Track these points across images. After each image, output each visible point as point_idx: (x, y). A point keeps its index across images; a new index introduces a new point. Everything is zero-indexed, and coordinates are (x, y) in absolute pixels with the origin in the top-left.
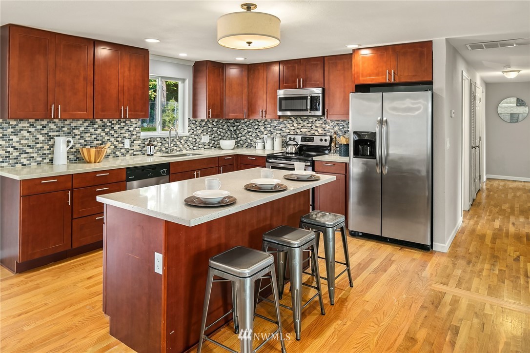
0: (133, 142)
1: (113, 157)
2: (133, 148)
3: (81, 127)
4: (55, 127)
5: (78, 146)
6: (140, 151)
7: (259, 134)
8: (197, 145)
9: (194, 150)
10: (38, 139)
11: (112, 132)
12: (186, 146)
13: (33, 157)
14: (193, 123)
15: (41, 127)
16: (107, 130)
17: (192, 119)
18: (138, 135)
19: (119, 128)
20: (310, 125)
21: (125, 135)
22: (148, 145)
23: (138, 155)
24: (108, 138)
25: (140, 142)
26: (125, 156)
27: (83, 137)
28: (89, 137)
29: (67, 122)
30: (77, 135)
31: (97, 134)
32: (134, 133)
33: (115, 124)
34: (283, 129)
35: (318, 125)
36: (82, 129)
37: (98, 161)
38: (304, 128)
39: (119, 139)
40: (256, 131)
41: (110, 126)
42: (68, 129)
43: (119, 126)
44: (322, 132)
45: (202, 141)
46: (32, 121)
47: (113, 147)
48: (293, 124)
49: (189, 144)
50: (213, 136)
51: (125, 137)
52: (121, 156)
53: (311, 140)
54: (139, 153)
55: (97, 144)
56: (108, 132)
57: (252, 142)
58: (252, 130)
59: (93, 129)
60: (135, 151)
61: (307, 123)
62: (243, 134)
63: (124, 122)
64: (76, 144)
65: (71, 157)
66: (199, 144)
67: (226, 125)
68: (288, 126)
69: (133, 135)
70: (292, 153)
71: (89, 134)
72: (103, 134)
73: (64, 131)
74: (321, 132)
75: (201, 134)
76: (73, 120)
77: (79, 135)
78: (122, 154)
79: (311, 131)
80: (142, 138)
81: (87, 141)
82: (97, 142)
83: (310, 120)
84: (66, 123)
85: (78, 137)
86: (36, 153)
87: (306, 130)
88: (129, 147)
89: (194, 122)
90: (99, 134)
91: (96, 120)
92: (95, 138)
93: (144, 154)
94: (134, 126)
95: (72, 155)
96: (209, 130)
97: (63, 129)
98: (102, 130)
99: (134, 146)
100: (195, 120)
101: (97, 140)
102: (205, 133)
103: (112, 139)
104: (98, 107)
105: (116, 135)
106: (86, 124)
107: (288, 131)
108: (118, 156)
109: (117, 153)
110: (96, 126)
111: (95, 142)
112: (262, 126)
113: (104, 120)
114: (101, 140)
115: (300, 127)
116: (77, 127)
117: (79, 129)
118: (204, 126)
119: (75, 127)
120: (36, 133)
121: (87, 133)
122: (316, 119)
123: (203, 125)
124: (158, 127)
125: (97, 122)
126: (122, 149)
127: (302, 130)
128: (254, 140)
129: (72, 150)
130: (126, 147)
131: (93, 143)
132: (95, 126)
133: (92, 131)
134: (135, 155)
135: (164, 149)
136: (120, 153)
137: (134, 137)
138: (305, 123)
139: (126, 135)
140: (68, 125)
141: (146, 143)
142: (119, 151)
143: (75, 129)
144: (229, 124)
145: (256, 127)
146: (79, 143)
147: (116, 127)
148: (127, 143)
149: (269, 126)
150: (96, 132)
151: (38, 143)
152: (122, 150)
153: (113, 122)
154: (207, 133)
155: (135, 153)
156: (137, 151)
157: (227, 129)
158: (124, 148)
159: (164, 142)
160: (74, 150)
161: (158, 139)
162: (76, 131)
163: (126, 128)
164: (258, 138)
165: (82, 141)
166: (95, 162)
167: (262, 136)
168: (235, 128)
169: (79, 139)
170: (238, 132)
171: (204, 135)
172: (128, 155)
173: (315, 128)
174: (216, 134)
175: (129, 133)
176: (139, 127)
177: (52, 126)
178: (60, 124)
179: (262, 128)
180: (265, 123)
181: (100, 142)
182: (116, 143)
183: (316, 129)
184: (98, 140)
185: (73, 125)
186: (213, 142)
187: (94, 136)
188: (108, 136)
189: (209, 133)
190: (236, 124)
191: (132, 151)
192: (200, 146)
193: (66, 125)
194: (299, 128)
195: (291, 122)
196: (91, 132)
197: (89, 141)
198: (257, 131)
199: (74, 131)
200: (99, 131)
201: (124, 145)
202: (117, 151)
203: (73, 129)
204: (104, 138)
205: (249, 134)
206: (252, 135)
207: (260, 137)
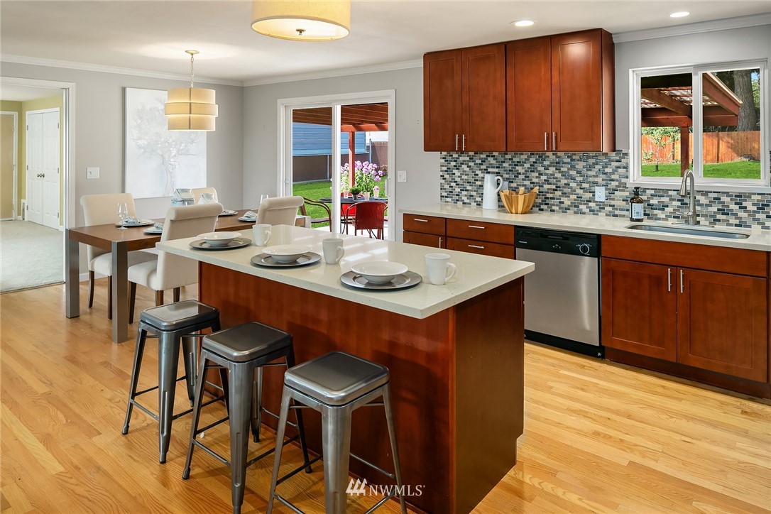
0: (613, 193)
1: (575, 212)
2: (613, 203)
3: (526, 163)
4: (494, 162)
6: (627, 210)
10: (477, 175)
11: (573, 173)
13: (472, 196)
15: (480, 162)
16: (564, 169)
18: (623, 180)
19: (584, 167)
21: (596, 179)
23: (621, 216)
24: (566, 181)
25: (627, 194)
26: (597, 214)
27: (528, 177)
28: (537, 177)
29: (508, 156)
30: (520, 174)
31: (548, 175)
32: (613, 177)
33: (578, 160)
36: (527, 165)
39: (586, 185)
41: (569, 163)
42: (510, 165)
43: (585, 164)
46: (472, 153)
47: (575, 197)
51: (596, 183)
52: (588, 214)
55: (548, 189)
56: (566, 172)
59: (542, 166)
60: (616, 209)
69: (612, 180)
71: (537, 174)
72: (558, 175)
73: (505, 167)
76: (516, 153)
77: (523, 174)
78: (591, 211)
80: (631, 187)
81: (534, 183)
82: (549, 186)
85: (521, 177)
86: (475, 191)
88: (603, 199)
90: (551, 175)
91: (547, 154)
92: (545, 180)
94: (615, 164)
97: (504, 165)
98: (556, 169)
99: (613, 199)
101: (548, 184)
103: (573, 185)
105: (579, 179)
106: (532, 160)
108: (584, 213)
109: (581, 207)
110: (546, 163)
111: (546, 187)
113: (560, 154)
114: (554, 184)
116: (520, 162)
117: (523, 165)
119: (518, 162)
120: (475, 167)
121: (533, 171)
125: (548, 157)
126: (591, 202)
130: (598, 199)
132: (545, 163)
133: (541, 169)
134: (617, 216)
136: (587, 208)
137: (614, 184)
139: (599, 180)
140: (510, 159)
142: (584, 204)
147: (580, 165)
148: (600, 194)
150: (547, 172)
151: (477, 180)
152: (590, 204)
153: (574, 157)
155: (616, 212)
156: (620, 210)
158: (594, 202)
161: (670, 193)
162: (519, 169)
163: (598, 167)
165: (527, 183)
169: (523, 179)
172: (602, 214)
175: (604, 176)
177: (491, 160)
178: (500, 159)
181: (554, 187)
182: (579, 191)
184: (551, 184)
185: (516, 160)
187: (544, 178)
188: (565, 179)
191: (608, 209)
193: (507, 159)
196: (540, 171)
197: (537, 183)
199: (517, 168)
200: (552, 170)
201: (594, 196)
202: (581, 204)
203: (515, 165)
204: (560, 181)
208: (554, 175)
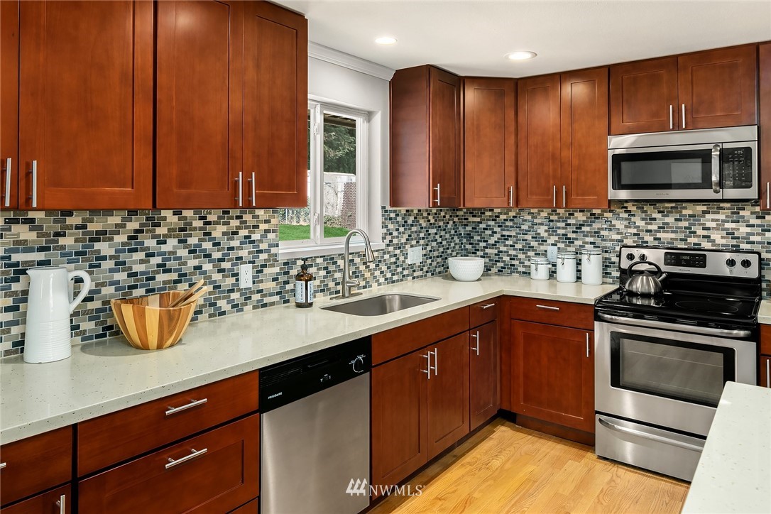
0: (262, 271)
1: (211, 316)
2: (261, 286)
3: (118, 233)
4: (32, 236)
5: (108, 291)
6: (278, 293)
7: (534, 244)
8: (399, 270)
9: (393, 282)
11: (207, 245)
12: (377, 273)
14: (391, 219)
16: (193, 241)
17: (388, 208)
18: (274, 250)
19: (224, 234)
20: (685, 224)
21: (240, 253)
22: (299, 277)
23: (272, 304)
24: (196, 262)
25: (277, 270)
26: (242, 310)
27: (124, 263)
28: (142, 262)
29: (75, 220)
30: (104, 258)
31: (164, 254)
32: (263, 246)
33: (216, 223)
34: (602, 233)
35: (709, 224)
36: (121, 239)
37: (169, 342)
38: (668, 232)
39: (226, 265)
40: (526, 237)
41: (201, 229)
42: (76, 240)
43: (224, 228)
44: (724, 242)
45: (409, 261)
47: (210, 288)
48: (633, 219)
49: (384, 268)
50: (429, 248)
51: (241, 258)
52: (230, 312)
53: (700, 261)
54: (276, 298)
55: (165, 282)
56: (196, 245)
57: (513, 262)
58: (513, 233)
59: (153, 237)
60: (265, 296)
61: (676, 220)
62: (492, 241)
63: (238, 218)
64: (103, 284)
65: (88, 326)
66: (404, 269)
67: (451, 222)
68: (619, 225)
69: (261, 252)
71: (141, 255)
72: (183, 253)
73: (63, 247)
74: (719, 241)
75: (406, 244)
76: (94, 212)
77: (111, 257)
78: (233, 307)
79: (690, 240)
80: (282, 259)
81: (135, 274)
82: (166, 277)
83: (684, 212)
84: (71, 221)
85: (109, 264)
87: (673, 235)
88: (250, 285)
89: (393, 215)
90: (170, 253)
91: (164, 213)
92: (159, 266)
93: (286, 301)
94: (265, 226)
95: (91, 319)
96: (422, 235)
97: (62, 241)
98: (180, 242)
99: (262, 281)
100: (395, 211)
101: (165, 272)
102: (414, 242)
103: (207, 267)
104: (170, 171)
105: (217, 255)
106: (133, 225)
107: (619, 237)
108: (223, 313)
109: (219, 303)
110: (162, 231)
111: (161, 277)
112: (542, 224)
113: (186, 213)
114: (176, 271)
115: (654, 227)
116: (105, 233)
117: (111, 239)
118: (412, 225)
119: (98, 233)
121: (136, 250)
122: (705, 208)
123: (410, 222)
124: (315, 228)
125: (165, 218)
126: (233, 291)
127: (659, 235)
128: (521, 256)
129: (90, 305)
130: (243, 285)
131: (153, 278)
132: (159, 231)
133: (151, 243)
134: (264, 306)
135: (331, 284)
136: (228, 302)
137: (263, 256)
138: (670, 220)
139: (244, 253)
140: (77, 227)
141: (294, 272)
142: (224, 298)
143: (98, 240)
144: (456, 219)
145: (525, 227)
146: (112, 284)
147: (218, 232)
148: (246, 272)
149: (563, 225)
150: (164, 248)
152: (233, 296)
153: (210, 218)
154: (418, 242)
155: (266, 300)
156: (271, 295)
157: (453, 232)
158: (239, 290)
159: (332, 268)
160: (96, 304)
161: (318, 261)
162: (103, 248)
163: (243, 233)
164: (531, 253)
165: (121, 276)
166: (160, 347)
167: (543, 248)
168: (469, 228)
169: (111, 271)
170: (477, 238)
171: (412, 246)
172: (248, 308)
173: (700, 232)
174: (434, 244)
175: (250, 247)
176: (274, 231)
177: (23, 232)
178: (50, 226)
179: (542, 231)
180: (552, 218)
181: (174, 276)
182: (217, 277)
183: (705, 233)
184: (169, 271)
185: (92, 227)
186: (429, 261)
187: (156, 260)
188: (195, 258)
189: (422, 242)
190: (471, 219)
191: (256, 297)
192: (406, 272)
193: (70, 227)
194: (651, 231)
195: (626, 215)
196: (148, 248)
197: (143, 273)
198: (528, 237)
199: (97, 246)
200: (172, 243)
201: (237, 280)
202: (219, 298)
203: (92, 240)
204: (185, 264)
205: (507, 243)
206: (514, 246)
207: (536, 250)
208: (174, 253)
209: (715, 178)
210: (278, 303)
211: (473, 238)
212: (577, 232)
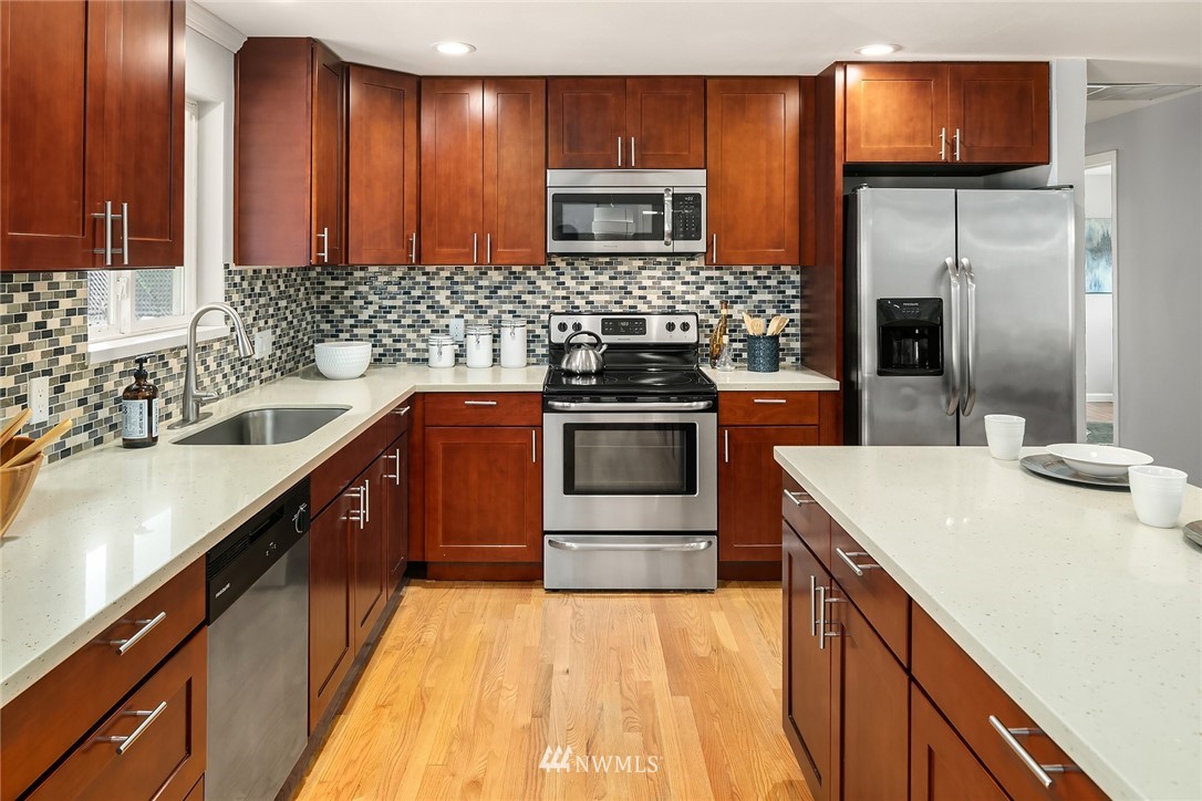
0: (62, 389)
2: (61, 417)
6: (88, 427)
7: (430, 316)
8: (245, 369)
9: (237, 391)
12: (219, 378)
14: (235, 285)
17: (233, 267)
18: (80, 348)
19: (5, 320)
20: (620, 283)
21: (29, 357)
23: (79, 448)
25: (84, 383)
32: (65, 341)
34: (524, 297)
35: (647, 283)
38: (601, 293)
40: (417, 307)
43: (4, 310)
44: (660, 302)
45: (256, 357)
48: (562, 279)
49: (227, 369)
50: (278, 331)
51: (30, 366)
53: (639, 326)
54: (83, 437)
57: (398, 345)
58: (399, 303)
60: (67, 434)
61: (611, 278)
62: (364, 316)
63: (26, 288)
66: (250, 368)
67: (302, 289)
68: (544, 285)
69: (61, 351)
70: (586, 374)
74: (656, 302)
75: (253, 326)
79: (626, 302)
80: (94, 363)
83: (620, 268)
87: (607, 297)
88: (45, 416)
89: (237, 279)
93: (100, 441)
96: (271, 311)
99: (62, 408)
100: (240, 272)
102: (262, 323)
107: (544, 302)
112: (442, 288)
115: (586, 288)
118: (260, 295)
122: (641, 263)
123: (257, 290)
127: (591, 298)
128: (411, 335)
130: (35, 418)
134: (68, 452)
137: (65, 360)
138: (604, 278)
139: (35, 356)
141: (107, 387)
144: (308, 284)
145: (416, 293)
148: (40, 393)
149: (472, 288)
154: (266, 323)
155: (68, 443)
156: (77, 431)
157: (304, 305)
163: (34, 316)
164: (426, 331)
167: (443, 322)
168: (326, 298)
170: (339, 312)
171: (260, 330)
173: (637, 292)
174: (284, 324)
175: (45, 344)
176: (81, 312)
179: (442, 297)
180: (456, 278)
183: (641, 293)
186: (278, 353)
189: (271, 322)
190: (329, 283)
192: (252, 373)
194: (582, 293)
195: (553, 274)
198: (422, 307)
201: (25, 408)
205: (389, 317)
206: (399, 322)
207: (433, 326)
209: (668, 228)
210: (87, 445)
211: (332, 312)
212: (491, 298)
